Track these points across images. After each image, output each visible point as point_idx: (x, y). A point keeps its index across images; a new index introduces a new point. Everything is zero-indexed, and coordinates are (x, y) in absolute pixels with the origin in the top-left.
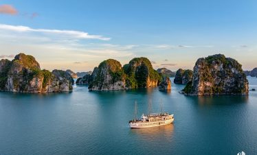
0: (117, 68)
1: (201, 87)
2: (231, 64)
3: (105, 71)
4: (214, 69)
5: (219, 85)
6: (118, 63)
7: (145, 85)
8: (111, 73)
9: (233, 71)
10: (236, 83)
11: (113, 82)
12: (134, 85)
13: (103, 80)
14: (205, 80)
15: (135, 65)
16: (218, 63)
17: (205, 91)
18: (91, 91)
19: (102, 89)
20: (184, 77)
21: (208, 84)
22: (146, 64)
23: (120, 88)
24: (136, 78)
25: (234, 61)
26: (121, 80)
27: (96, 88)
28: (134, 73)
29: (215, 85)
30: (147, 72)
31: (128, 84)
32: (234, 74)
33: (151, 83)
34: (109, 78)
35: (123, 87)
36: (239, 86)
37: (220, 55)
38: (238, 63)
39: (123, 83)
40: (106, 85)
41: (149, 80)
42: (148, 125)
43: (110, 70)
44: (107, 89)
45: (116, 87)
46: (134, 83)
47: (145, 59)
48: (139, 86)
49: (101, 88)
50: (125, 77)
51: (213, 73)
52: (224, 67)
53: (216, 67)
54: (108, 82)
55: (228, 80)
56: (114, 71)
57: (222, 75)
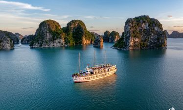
0: (56, 28)
1: (132, 43)
2: (154, 23)
3: (45, 29)
4: (141, 27)
5: (145, 41)
6: (58, 23)
7: (81, 43)
8: (51, 32)
9: (156, 29)
10: (158, 39)
11: (53, 39)
12: (72, 42)
13: (43, 38)
14: (135, 37)
15: (72, 26)
16: (144, 22)
17: (134, 46)
18: (32, 48)
19: (43, 46)
20: (110, 37)
21: (137, 40)
22: (82, 26)
23: (59, 45)
24: (74, 37)
25: (157, 21)
26: (60, 38)
27: (37, 46)
28: (71, 33)
29: (142, 41)
30: (82, 32)
31: (67, 41)
32: (157, 31)
33: (85, 41)
34: (49, 36)
35: (62, 44)
36: (160, 42)
37: (145, 16)
38: (159, 23)
39: (63, 41)
40: (46, 42)
41: (84, 38)
42: (93, 78)
43: (49, 29)
44: (47, 46)
45: (56, 44)
46: (71, 41)
47: (80, 22)
48: (76, 43)
49: (41, 45)
50: (63, 35)
51: (140, 30)
52: (149, 25)
53: (143, 25)
54: (48, 40)
55: (152, 37)
56: (54, 30)
57: (147, 32)
